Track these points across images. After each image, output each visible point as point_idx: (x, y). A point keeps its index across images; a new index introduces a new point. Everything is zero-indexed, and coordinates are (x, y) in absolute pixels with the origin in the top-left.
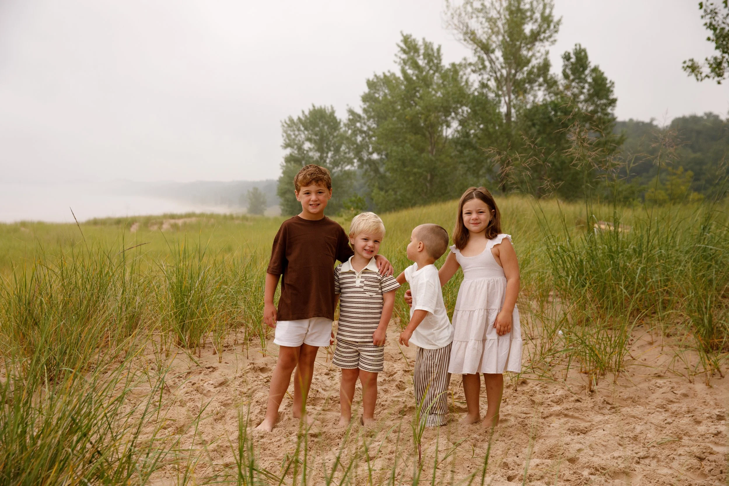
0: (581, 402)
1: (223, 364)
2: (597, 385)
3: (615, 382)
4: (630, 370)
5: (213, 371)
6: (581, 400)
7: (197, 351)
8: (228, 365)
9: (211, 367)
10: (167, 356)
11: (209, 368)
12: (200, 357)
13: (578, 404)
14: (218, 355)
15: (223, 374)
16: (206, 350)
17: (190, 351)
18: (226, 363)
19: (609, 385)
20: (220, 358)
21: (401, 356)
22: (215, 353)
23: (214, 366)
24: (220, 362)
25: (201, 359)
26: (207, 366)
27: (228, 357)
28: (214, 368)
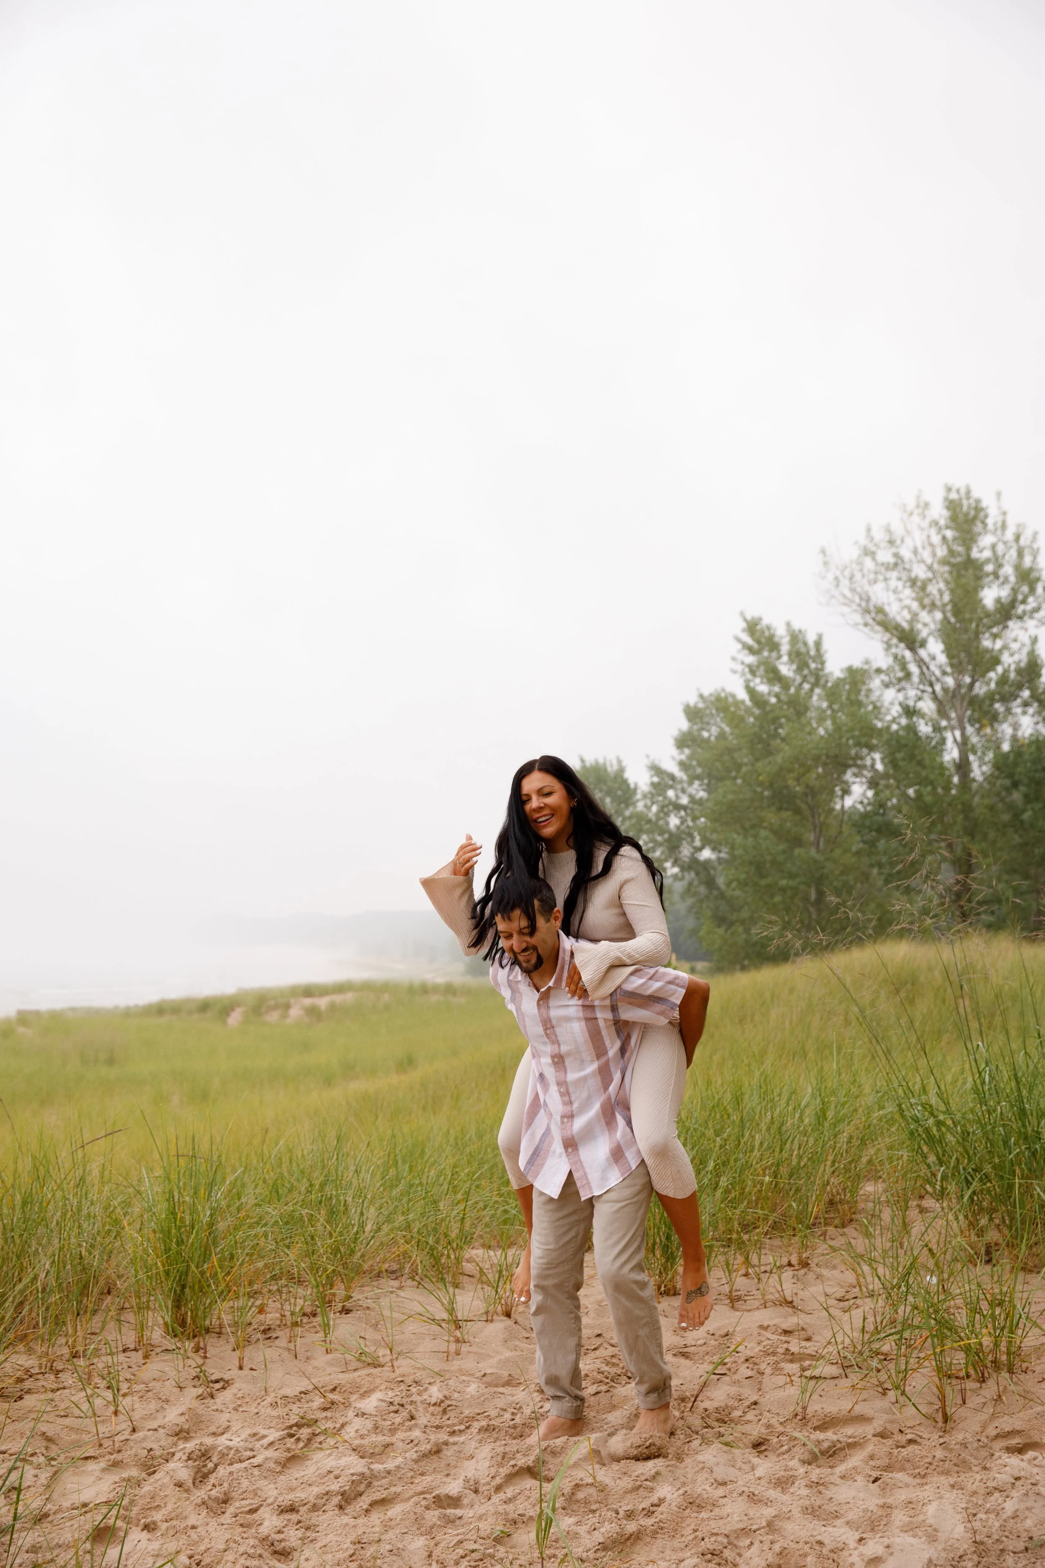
0: (920, 1444)
1: (246, 1371)
2: (964, 1403)
3: (1000, 1396)
4: (1038, 1369)
5: (224, 1388)
6: (918, 1439)
7: (202, 1345)
8: (254, 1373)
9: (221, 1379)
10: (146, 1357)
11: (217, 1381)
12: (205, 1357)
13: (911, 1448)
14: (238, 1352)
15: (239, 1395)
16: (222, 1341)
17: (189, 1345)
18: (252, 1369)
19: (985, 1404)
20: (241, 1359)
21: (599, 1341)
22: (234, 1350)
23: (226, 1377)
24: (241, 1368)
25: (207, 1361)
26: (213, 1378)
27: (258, 1354)
28: (227, 1382)
